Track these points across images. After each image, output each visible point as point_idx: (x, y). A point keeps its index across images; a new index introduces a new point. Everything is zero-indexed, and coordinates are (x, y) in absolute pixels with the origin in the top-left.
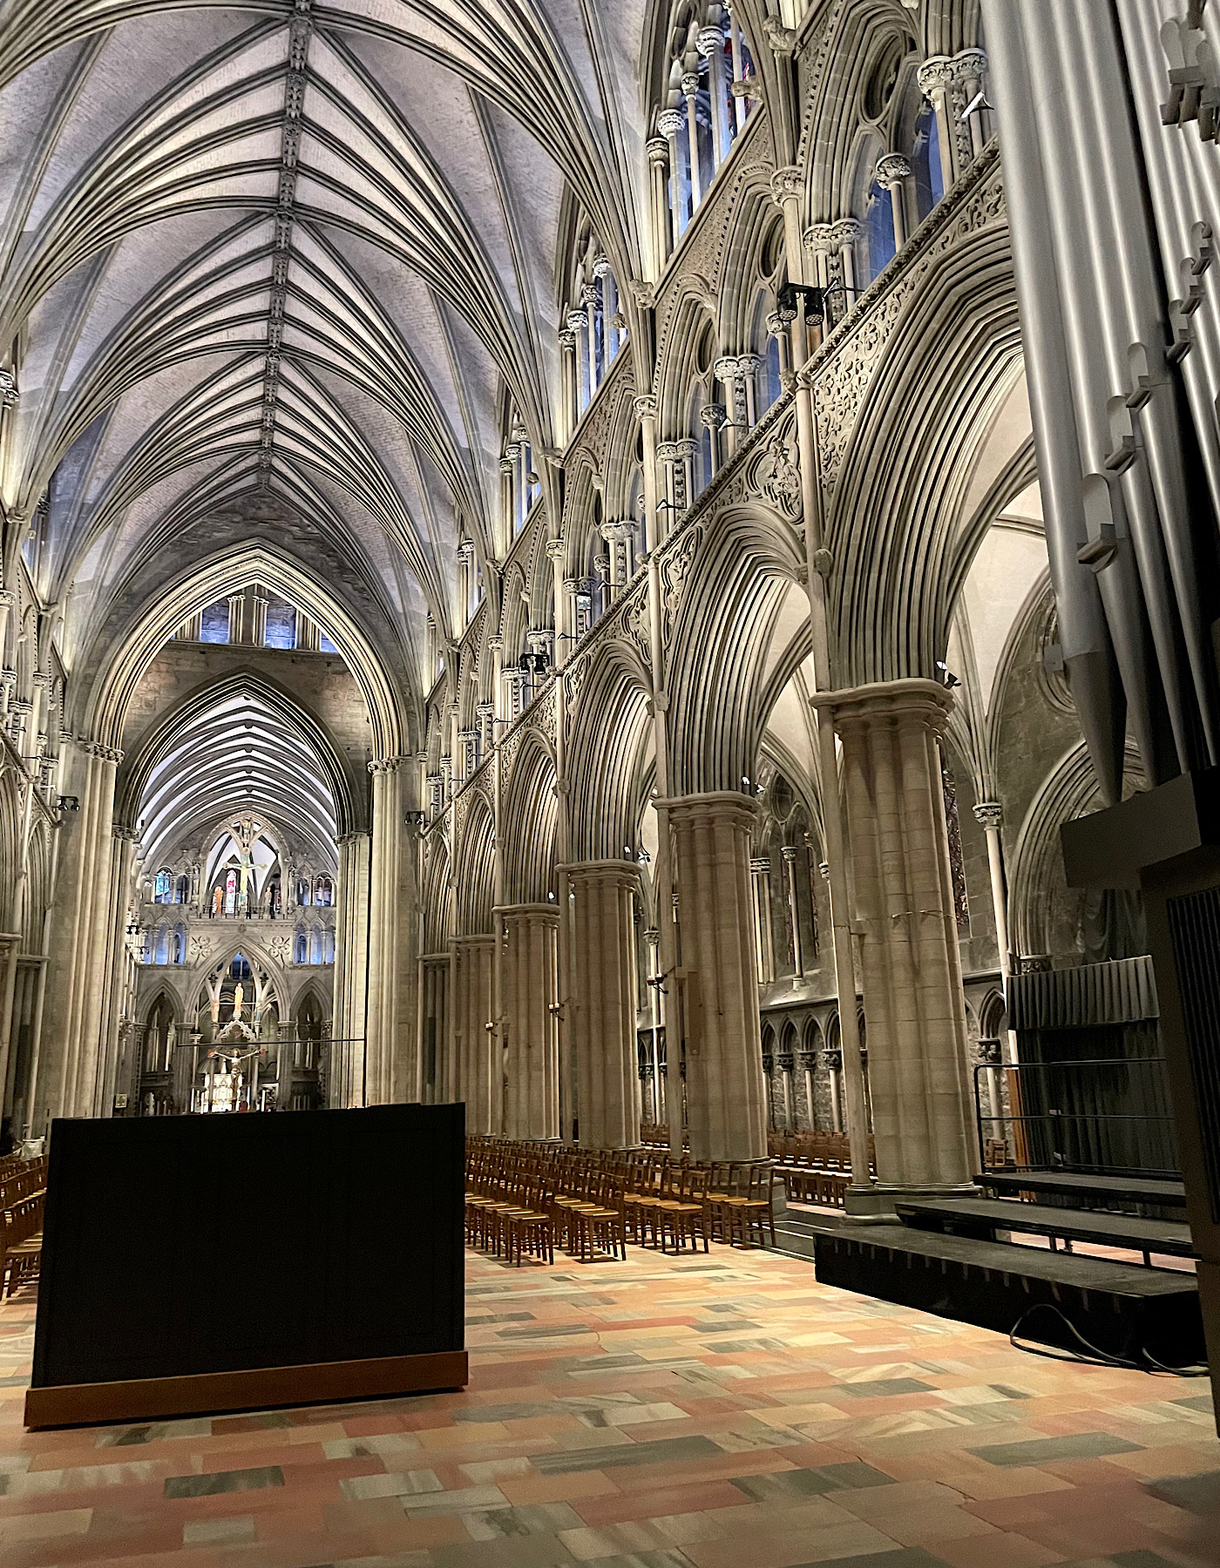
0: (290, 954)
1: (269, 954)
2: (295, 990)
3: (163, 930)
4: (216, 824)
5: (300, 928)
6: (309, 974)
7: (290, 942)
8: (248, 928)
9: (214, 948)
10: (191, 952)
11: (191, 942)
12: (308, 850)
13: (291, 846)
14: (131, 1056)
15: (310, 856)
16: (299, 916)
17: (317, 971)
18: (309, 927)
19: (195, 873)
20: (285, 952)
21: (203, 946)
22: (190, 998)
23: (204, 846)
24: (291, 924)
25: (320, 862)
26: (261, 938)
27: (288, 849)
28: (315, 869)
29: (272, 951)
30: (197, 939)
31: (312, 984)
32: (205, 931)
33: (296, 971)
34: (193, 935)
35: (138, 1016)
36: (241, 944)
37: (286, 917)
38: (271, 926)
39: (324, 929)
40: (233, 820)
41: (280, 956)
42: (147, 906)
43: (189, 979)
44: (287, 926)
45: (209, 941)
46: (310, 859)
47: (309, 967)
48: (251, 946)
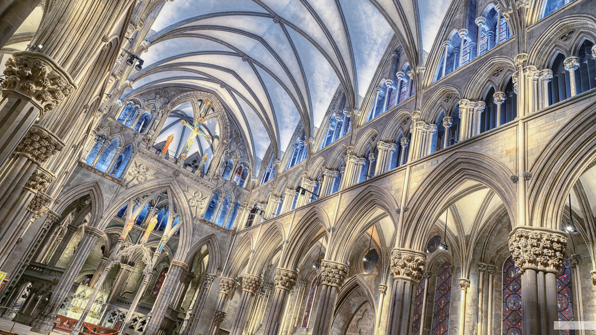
1: (188, 202)
2: (198, 239)
3: (112, 146)
4: (187, 91)
5: (217, 195)
6: (211, 231)
7: (206, 201)
8: (181, 176)
9: (149, 178)
10: (129, 172)
11: (133, 164)
12: (241, 142)
13: (231, 134)
14: (30, 239)
15: (241, 147)
16: (220, 184)
17: (218, 231)
18: (223, 195)
19: (158, 115)
20: (200, 206)
21: (141, 173)
22: (111, 209)
23: (173, 100)
24: (212, 187)
25: (246, 154)
26: (188, 187)
27: (229, 134)
28: (241, 157)
29: (191, 201)
30: (138, 164)
31: (210, 240)
32: (148, 161)
33: (203, 224)
34: (137, 159)
35: (57, 205)
36: (170, 185)
37: (210, 180)
38: (198, 181)
39: (233, 202)
40: (201, 95)
41: (195, 207)
42: (110, 119)
43: (118, 193)
44: (209, 187)
45: (147, 171)
46: (240, 149)
47: (213, 225)
48: (178, 190)
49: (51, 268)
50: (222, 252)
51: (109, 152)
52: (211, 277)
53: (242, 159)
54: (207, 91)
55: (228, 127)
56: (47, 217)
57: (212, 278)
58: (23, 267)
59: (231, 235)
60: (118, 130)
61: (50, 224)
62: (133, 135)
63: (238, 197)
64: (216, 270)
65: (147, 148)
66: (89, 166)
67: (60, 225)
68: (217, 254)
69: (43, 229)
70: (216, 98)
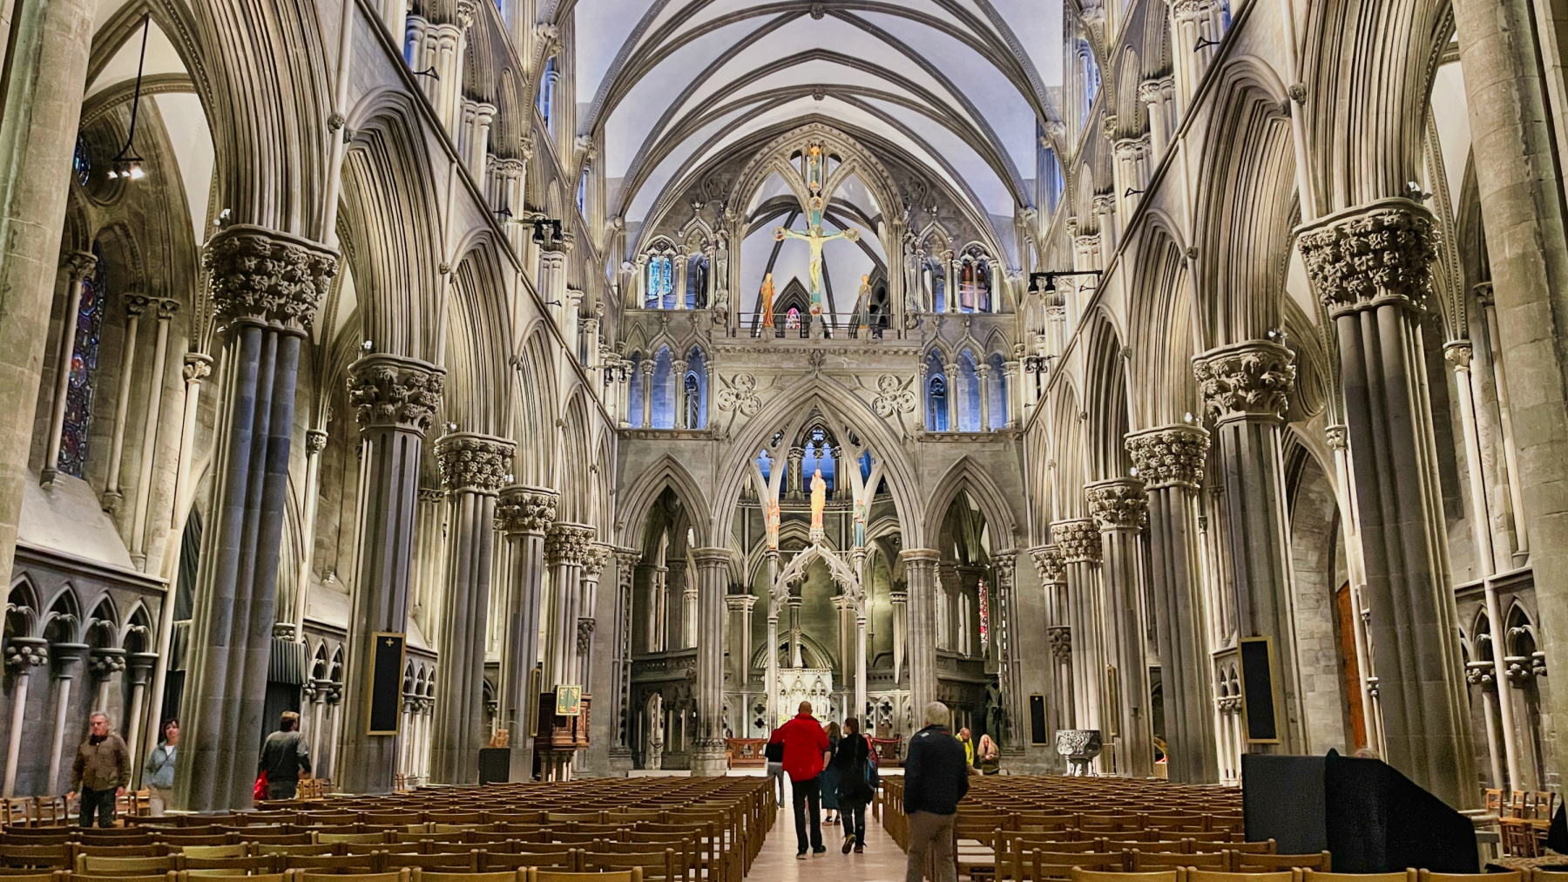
0: (915, 410)
1: (873, 409)
2: (932, 484)
3: (663, 365)
4: (754, 153)
5: (935, 360)
6: (958, 452)
7: (916, 387)
8: (830, 360)
9: (764, 398)
10: (719, 406)
11: (717, 385)
12: (939, 201)
13: (904, 193)
14: (610, 613)
15: (944, 213)
16: (930, 332)
17: (976, 446)
18: (951, 356)
19: (718, 248)
20: (905, 406)
21: (743, 395)
22: (721, 498)
23: (733, 195)
24: (914, 349)
25: (965, 224)
26: (857, 377)
27: (899, 199)
28: (956, 238)
29: (879, 404)
30: (729, 380)
31: (966, 474)
32: (745, 362)
33: (930, 445)
34: (720, 370)
35: (622, 533)
36: (816, 390)
37: (902, 336)
38: (875, 352)
39: (982, 359)
40: (787, 144)
41: (895, 414)
42: (630, 313)
43: (718, 459)
44: (906, 353)
45: (753, 384)
46: (944, 219)
47: (958, 438)
48: (838, 395)
49: (675, 655)
50: (1008, 491)
51: (664, 380)
52: (1006, 557)
53: (959, 242)
54: (800, 122)
55: (889, 182)
56: (618, 563)
57: (1009, 559)
58: (625, 668)
59: (1012, 442)
60: (656, 327)
61: (630, 573)
62: (689, 323)
63: (991, 341)
64: (1011, 538)
65: (730, 335)
66: (639, 431)
67: (655, 567)
68: (997, 500)
69: (622, 587)
70: (827, 128)
